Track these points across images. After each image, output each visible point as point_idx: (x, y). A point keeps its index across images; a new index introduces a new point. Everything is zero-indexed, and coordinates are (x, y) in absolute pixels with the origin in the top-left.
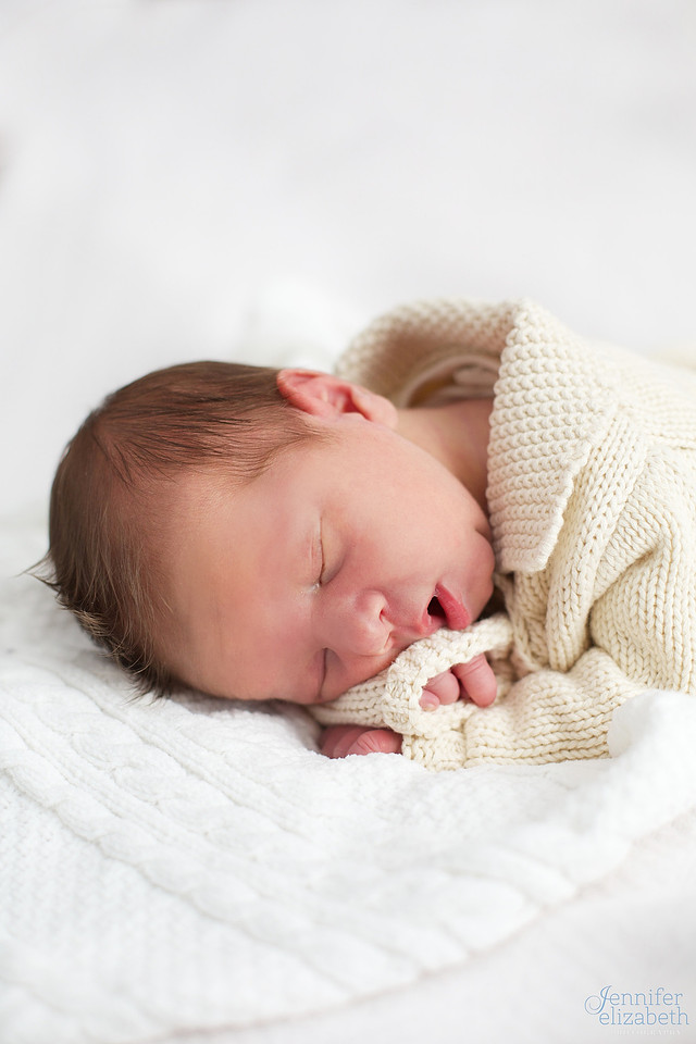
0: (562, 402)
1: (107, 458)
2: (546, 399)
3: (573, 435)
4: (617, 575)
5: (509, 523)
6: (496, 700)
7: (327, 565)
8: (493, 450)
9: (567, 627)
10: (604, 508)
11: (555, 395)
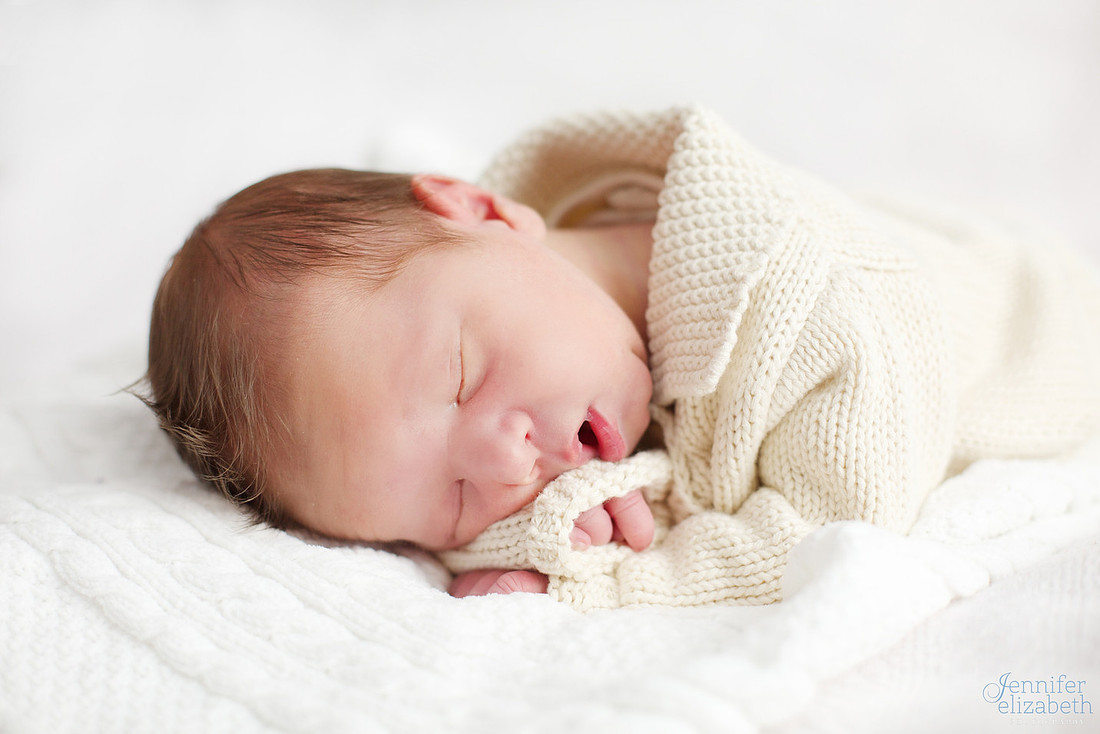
0: (736, 212)
1: (219, 263)
2: (718, 208)
3: (748, 247)
4: (794, 402)
5: (673, 345)
6: (652, 545)
7: (467, 381)
8: (656, 266)
9: (736, 460)
10: (783, 326)
11: (728, 204)
